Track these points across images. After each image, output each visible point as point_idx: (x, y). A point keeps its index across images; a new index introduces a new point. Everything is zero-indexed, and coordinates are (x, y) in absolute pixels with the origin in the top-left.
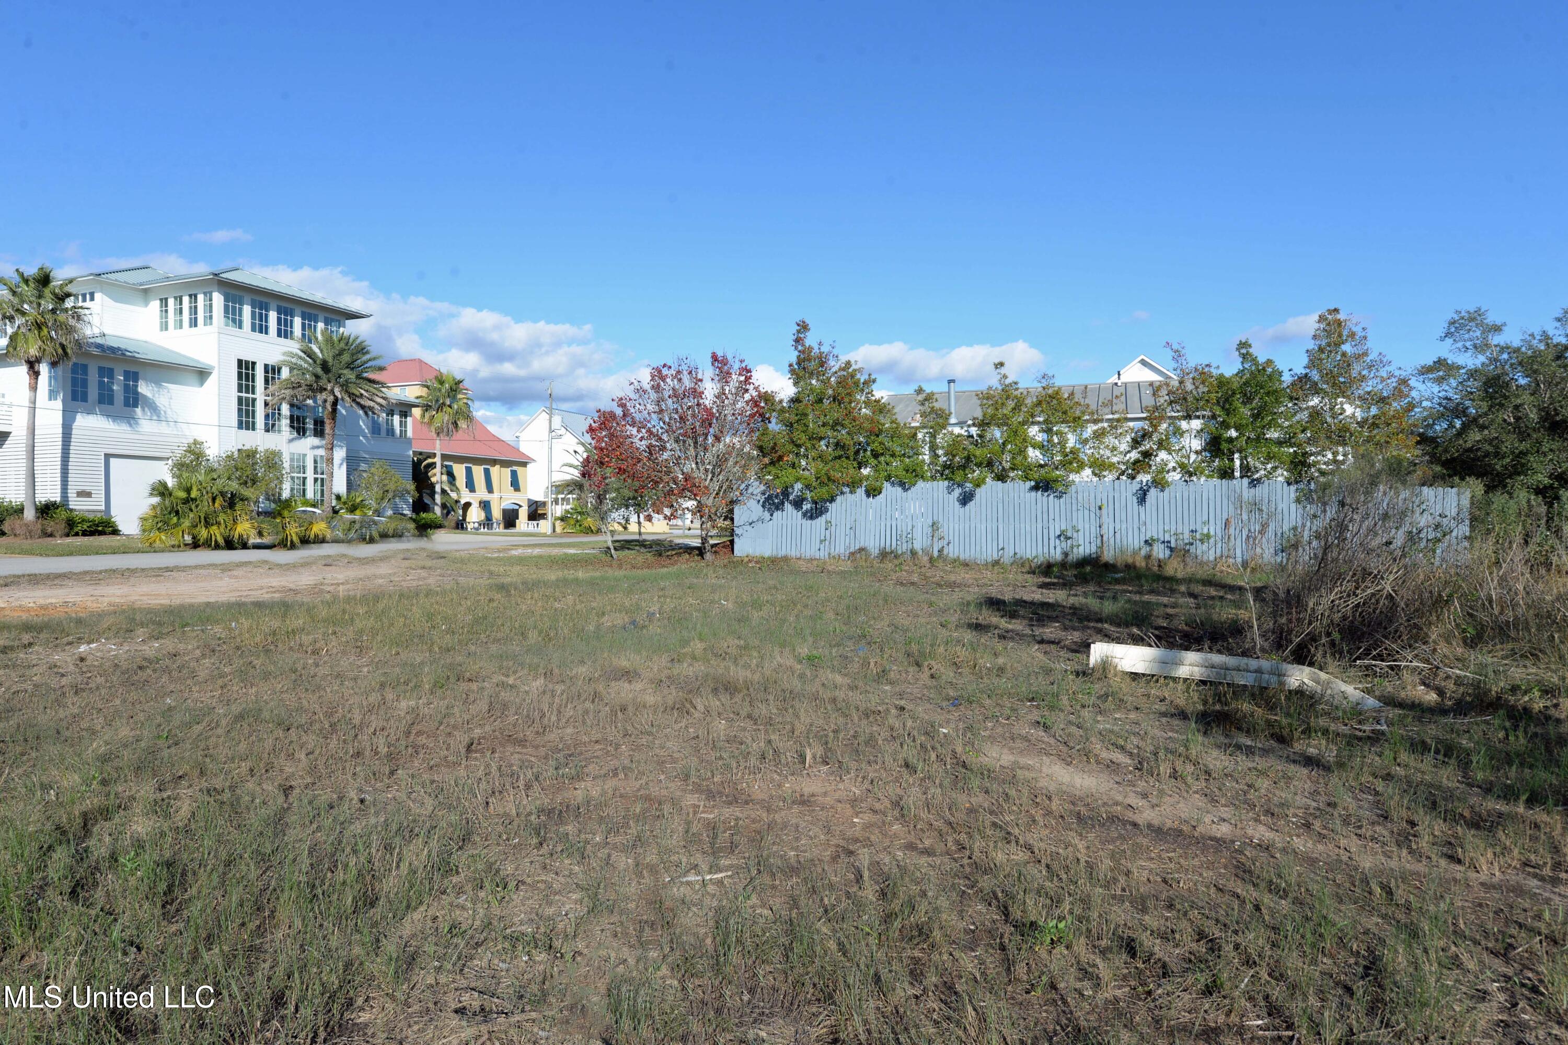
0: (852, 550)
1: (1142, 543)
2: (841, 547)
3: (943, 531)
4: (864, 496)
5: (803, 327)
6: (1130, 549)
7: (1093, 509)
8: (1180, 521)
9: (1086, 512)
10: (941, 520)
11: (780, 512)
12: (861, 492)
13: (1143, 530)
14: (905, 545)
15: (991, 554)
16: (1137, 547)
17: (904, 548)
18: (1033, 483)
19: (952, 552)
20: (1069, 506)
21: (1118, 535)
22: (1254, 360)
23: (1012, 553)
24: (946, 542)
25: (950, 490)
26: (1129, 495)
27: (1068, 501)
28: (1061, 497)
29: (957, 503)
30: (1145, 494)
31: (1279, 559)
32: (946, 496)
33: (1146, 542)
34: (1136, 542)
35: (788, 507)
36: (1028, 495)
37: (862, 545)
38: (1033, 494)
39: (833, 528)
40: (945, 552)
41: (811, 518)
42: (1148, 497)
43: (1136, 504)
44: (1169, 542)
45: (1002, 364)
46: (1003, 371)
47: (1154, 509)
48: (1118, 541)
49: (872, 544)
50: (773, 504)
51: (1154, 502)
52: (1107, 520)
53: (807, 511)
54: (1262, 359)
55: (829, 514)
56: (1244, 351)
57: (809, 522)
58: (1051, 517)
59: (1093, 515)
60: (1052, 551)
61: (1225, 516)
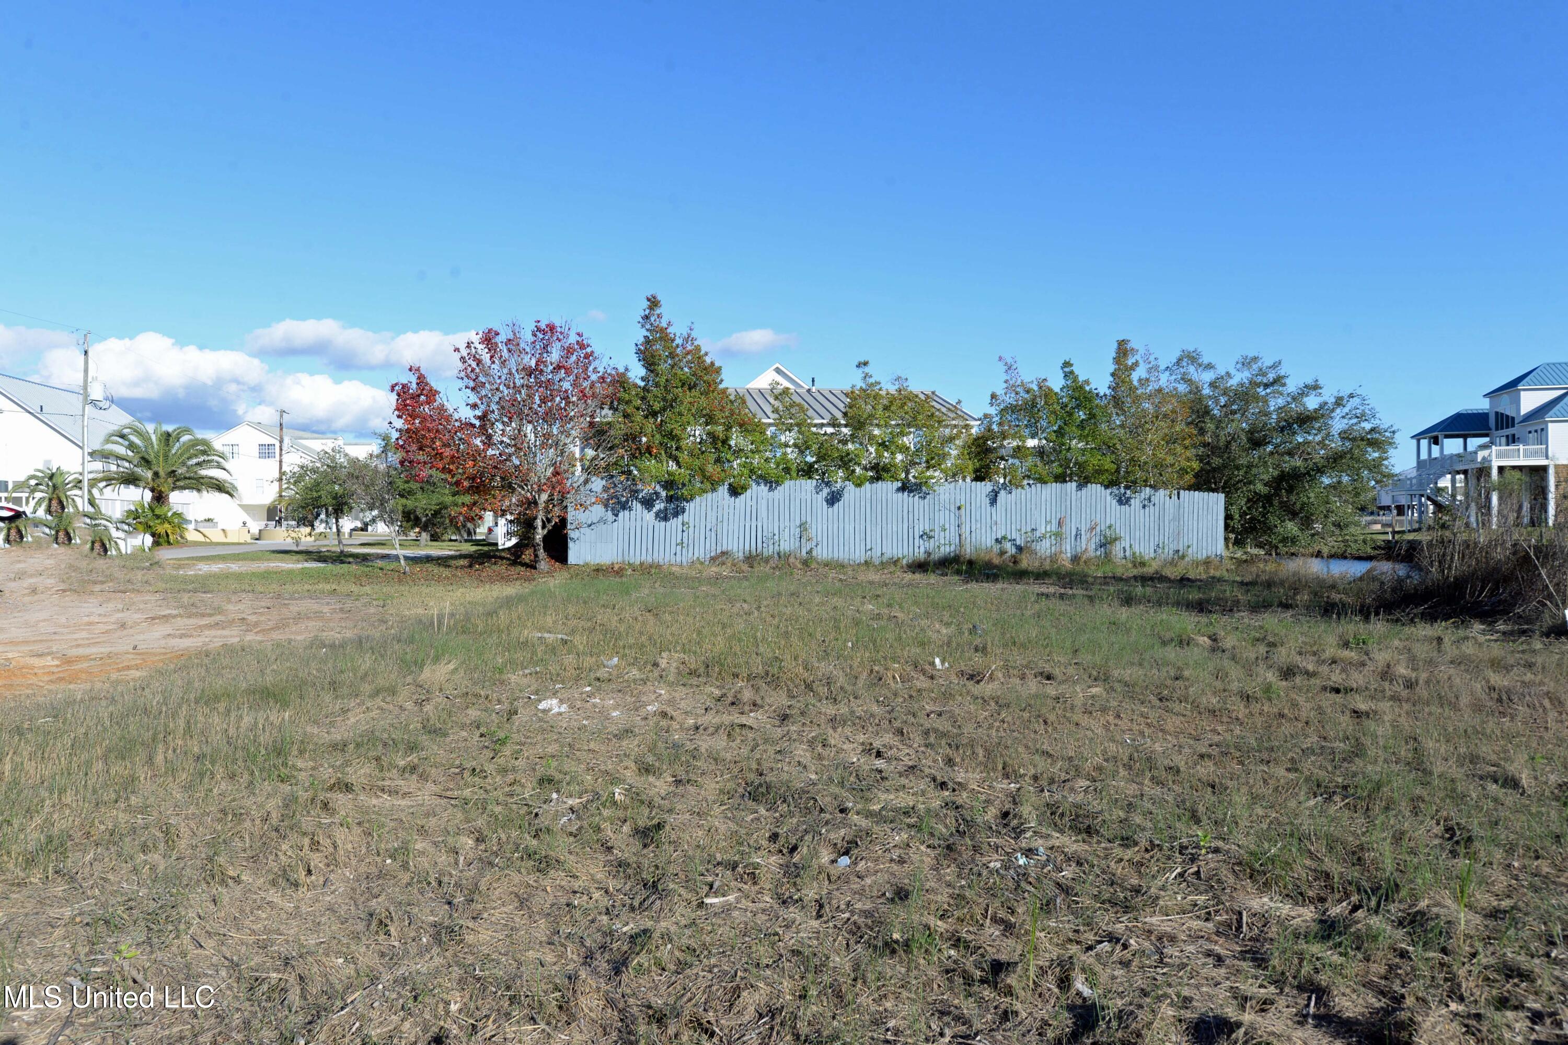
0: (713, 554)
1: (993, 541)
2: (701, 551)
3: (812, 532)
4: (727, 495)
5: (654, 303)
6: (984, 547)
7: (952, 508)
8: (1023, 521)
9: (947, 512)
10: (809, 520)
11: (627, 512)
12: (723, 490)
13: (994, 529)
14: (771, 547)
15: (859, 555)
16: (989, 545)
17: (769, 550)
18: (900, 484)
19: (822, 553)
20: (932, 506)
21: (973, 534)
22: (1075, 379)
23: (879, 554)
24: (814, 544)
25: (818, 490)
26: (984, 496)
27: (932, 502)
28: (925, 498)
29: (825, 503)
30: (996, 496)
31: (1098, 553)
32: (815, 496)
33: (997, 540)
34: (989, 540)
35: (637, 506)
36: (895, 495)
37: (724, 549)
38: (900, 494)
39: (691, 529)
40: (814, 553)
41: (666, 519)
42: (998, 498)
43: (988, 505)
44: (1014, 540)
45: (866, 364)
46: (867, 369)
47: (1003, 509)
48: (973, 539)
49: (735, 549)
50: (617, 505)
51: (1003, 502)
52: (965, 518)
53: (660, 511)
54: (1081, 379)
55: (686, 514)
56: (1067, 370)
57: (663, 524)
58: (916, 517)
59: (952, 515)
60: (916, 550)
61: (1058, 516)
